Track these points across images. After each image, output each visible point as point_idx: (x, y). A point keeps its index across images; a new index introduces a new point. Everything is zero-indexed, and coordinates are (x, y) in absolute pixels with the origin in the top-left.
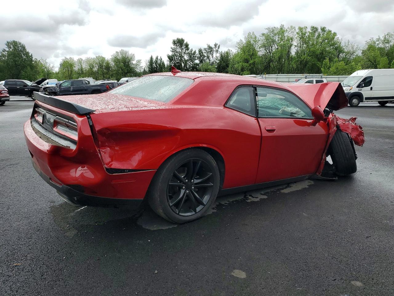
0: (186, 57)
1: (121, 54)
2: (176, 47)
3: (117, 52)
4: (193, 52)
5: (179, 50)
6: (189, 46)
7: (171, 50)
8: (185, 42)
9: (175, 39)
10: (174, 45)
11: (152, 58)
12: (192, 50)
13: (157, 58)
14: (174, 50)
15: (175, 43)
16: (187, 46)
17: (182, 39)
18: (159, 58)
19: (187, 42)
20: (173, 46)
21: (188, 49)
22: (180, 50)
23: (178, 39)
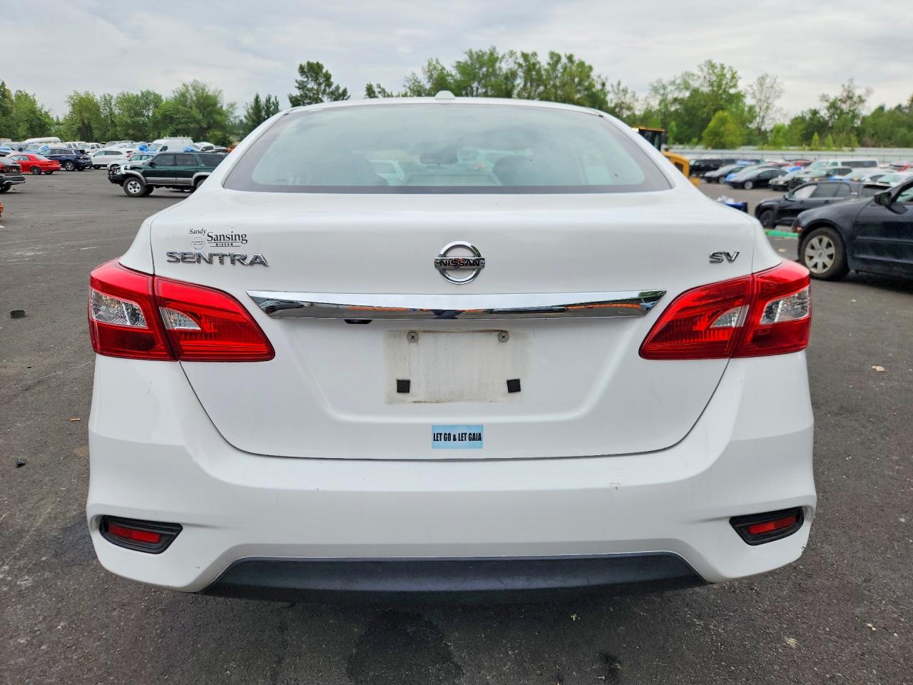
1: (194, 89)
2: (305, 80)
3: (184, 85)
4: (341, 91)
5: (311, 85)
6: (332, 80)
7: (297, 85)
8: (324, 71)
9: (304, 63)
12: (338, 88)
13: (268, 101)
14: (302, 86)
15: (305, 72)
16: (328, 77)
17: (318, 63)
18: (273, 99)
19: (327, 71)
20: (300, 78)
21: (329, 85)
22: (316, 87)
23: (309, 63)
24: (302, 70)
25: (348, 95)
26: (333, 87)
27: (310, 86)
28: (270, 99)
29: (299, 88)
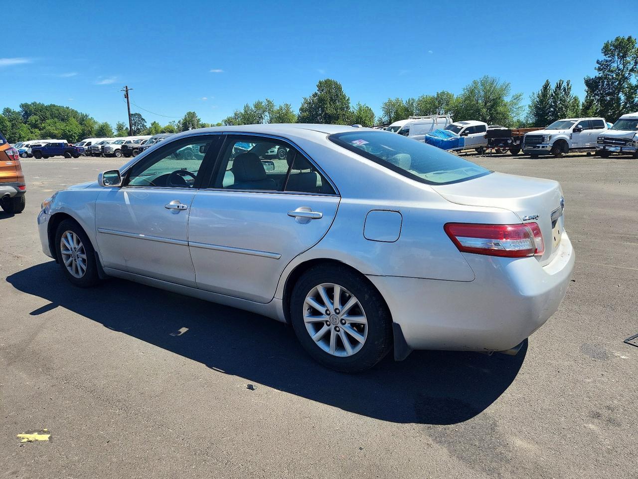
10: (606, 54)
11: (546, 87)
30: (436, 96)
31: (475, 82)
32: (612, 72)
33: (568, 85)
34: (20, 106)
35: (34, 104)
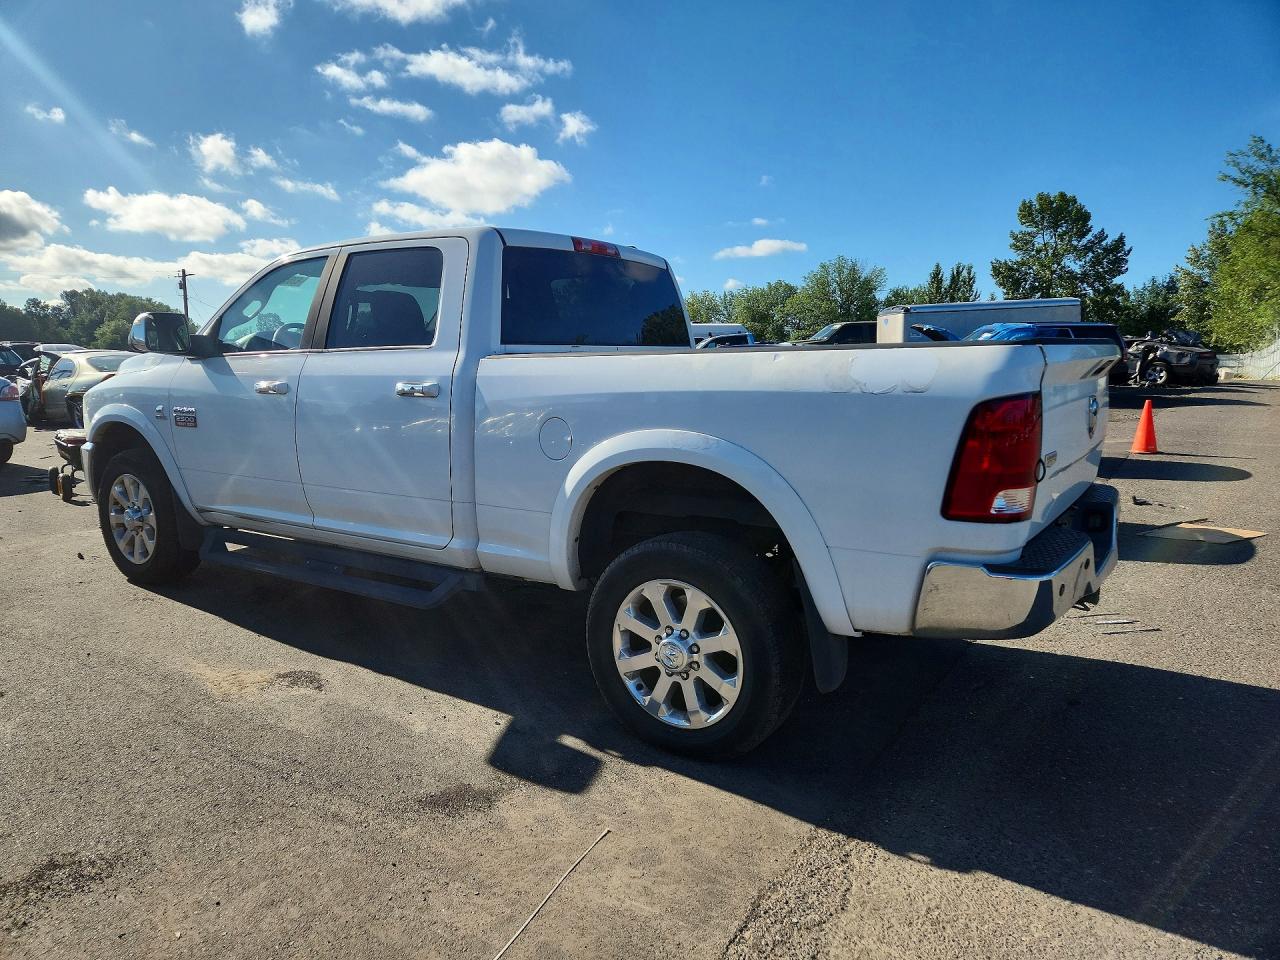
0: (1073, 265)
4: (1108, 241)
5: (1044, 239)
6: (1090, 222)
7: (1013, 242)
8: (1076, 207)
9: (1032, 198)
10: (1023, 224)
11: (936, 277)
12: (1102, 236)
13: (956, 276)
14: (1022, 243)
15: (1031, 215)
16: (1082, 218)
17: (1063, 194)
18: (965, 273)
19: (1082, 207)
20: (1020, 228)
21: (1083, 233)
23: (1041, 197)
24: (1027, 212)
25: (1127, 248)
26: (1089, 237)
27: (1039, 242)
28: (959, 273)
29: (1017, 248)
30: (766, 288)
31: (823, 267)
32: (1039, 251)
33: (969, 273)
34: (62, 295)
35: (90, 291)
